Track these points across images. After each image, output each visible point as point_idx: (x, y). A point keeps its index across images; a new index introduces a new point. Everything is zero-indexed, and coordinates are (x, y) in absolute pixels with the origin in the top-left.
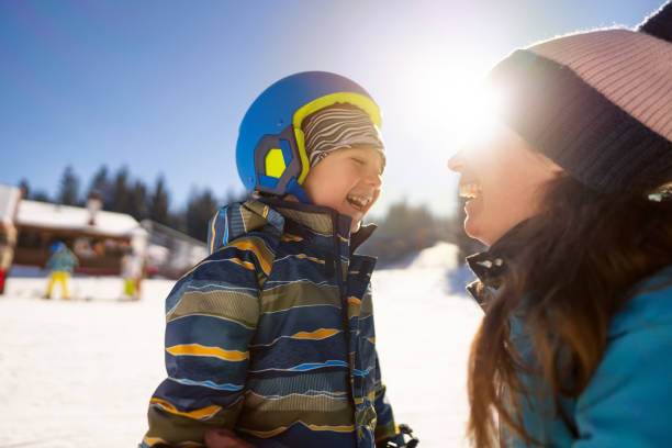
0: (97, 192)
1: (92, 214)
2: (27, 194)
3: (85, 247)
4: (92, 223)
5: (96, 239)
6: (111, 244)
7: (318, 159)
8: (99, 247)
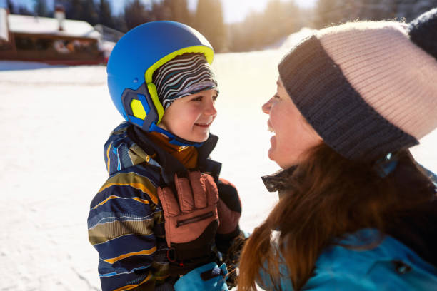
0: (59, 5)
1: (60, 22)
2: (11, 10)
3: (61, 47)
4: (61, 29)
5: (68, 40)
6: (78, 43)
7: (169, 104)
8: (71, 46)
